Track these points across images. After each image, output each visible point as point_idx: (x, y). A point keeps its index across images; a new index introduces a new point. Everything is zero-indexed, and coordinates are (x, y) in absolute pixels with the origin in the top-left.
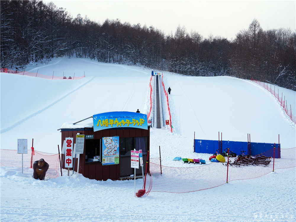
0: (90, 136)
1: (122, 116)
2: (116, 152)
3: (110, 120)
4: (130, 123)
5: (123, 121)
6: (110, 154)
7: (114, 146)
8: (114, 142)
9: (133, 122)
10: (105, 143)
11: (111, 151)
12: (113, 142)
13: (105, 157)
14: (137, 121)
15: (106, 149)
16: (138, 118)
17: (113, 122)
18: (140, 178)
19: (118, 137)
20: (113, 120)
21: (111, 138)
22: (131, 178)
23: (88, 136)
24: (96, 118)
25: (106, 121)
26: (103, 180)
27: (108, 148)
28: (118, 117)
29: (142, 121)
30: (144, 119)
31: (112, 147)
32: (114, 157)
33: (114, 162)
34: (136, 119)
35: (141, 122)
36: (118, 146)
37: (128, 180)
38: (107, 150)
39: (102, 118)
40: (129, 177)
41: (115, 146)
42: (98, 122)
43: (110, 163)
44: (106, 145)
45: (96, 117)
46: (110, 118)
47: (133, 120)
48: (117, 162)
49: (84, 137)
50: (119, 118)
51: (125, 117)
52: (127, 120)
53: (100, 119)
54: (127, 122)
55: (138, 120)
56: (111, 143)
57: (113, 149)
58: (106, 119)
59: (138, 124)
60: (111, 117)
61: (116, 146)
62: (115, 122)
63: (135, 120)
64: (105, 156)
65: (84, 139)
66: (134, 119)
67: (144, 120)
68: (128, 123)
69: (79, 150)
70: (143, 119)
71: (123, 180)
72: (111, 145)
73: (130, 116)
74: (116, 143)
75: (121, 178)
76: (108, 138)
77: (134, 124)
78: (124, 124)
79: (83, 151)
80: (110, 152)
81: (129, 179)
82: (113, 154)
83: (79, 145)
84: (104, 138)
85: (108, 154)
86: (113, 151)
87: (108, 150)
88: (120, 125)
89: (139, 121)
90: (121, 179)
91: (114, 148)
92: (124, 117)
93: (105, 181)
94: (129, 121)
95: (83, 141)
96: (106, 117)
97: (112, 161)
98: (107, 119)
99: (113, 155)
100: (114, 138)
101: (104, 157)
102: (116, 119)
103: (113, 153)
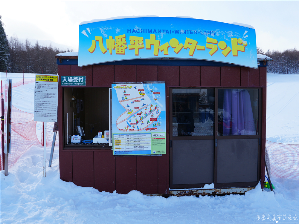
0: (76, 79)
1: (173, 27)
2: (155, 122)
3: (131, 37)
4: (199, 47)
5: (174, 42)
6: (136, 129)
7: (148, 107)
8: (151, 97)
9: (208, 45)
10: (120, 99)
11: (138, 119)
12: (146, 97)
13: (123, 135)
14: (222, 44)
15: (126, 115)
16: (227, 37)
17: (141, 42)
18: (233, 194)
19: (163, 85)
20: (142, 38)
21: (140, 86)
22: (206, 191)
23: (70, 79)
24: (87, 32)
25: (117, 40)
26: (115, 191)
27: (131, 111)
28: (160, 31)
29: (238, 44)
30: (246, 39)
31: (144, 111)
32: (147, 136)
33: (149, 148)
34: (219, 39)
35: (235, 47)
36: (162, 107)
37: (197, 196)
38: (128, 118)
39: (106, 32)
40: (200, 190)
41: (153, 108)
42: (94, 42)
43: (136, 152)
44: (124, 104)
45: (88, 29)
46: (131, 31)
47: (209, 39)
48: (160, 149)
49: (57, 80)
50: (162, 34)
51: (182, 31)
52: (188, 40)
53: (100, 35)
54: (189, 46)
55: (224, 40)
56: (140, 99)
57: (146, 115)
58: (119, 34)
59: (225, 52)
60: (134, 31)
61: (156, 108)
62: (148, 43)
63: (215, 41)
64: (122, 132)
65: (57, 86)
66: (212, 37)
67: (245, 43)
68: (192, 47)
69: (44, 112)
70: (240, 40)
71: (179, 195)
72: (139, 105)
73: (199, 31)
74: (157, 101)
75: (175, 191)
76: (129, 85)
77: (212, 52)
78: (177, 50)
79: (56, 115)
80: (137, 122)
81: (200, 194)
82: (147, 129)
83: (42, 100)
84: (118, 85)
85: (132, 128)
86: (145, 121)
87: (130, 116)
88: (165, 52)
89: (229, 44)
90: (173, 193)
91: (148, 112)
92: (177, 32)
93: (123, 195)
94: (194, 42)
95: (56, 91)
96: (118, 30)
97: (142, 145)
98: (124, 36)
99: (148, 132)
100: (149, 86)
101: (119, 134)
102: (152, 36)
103: (145, 125)
